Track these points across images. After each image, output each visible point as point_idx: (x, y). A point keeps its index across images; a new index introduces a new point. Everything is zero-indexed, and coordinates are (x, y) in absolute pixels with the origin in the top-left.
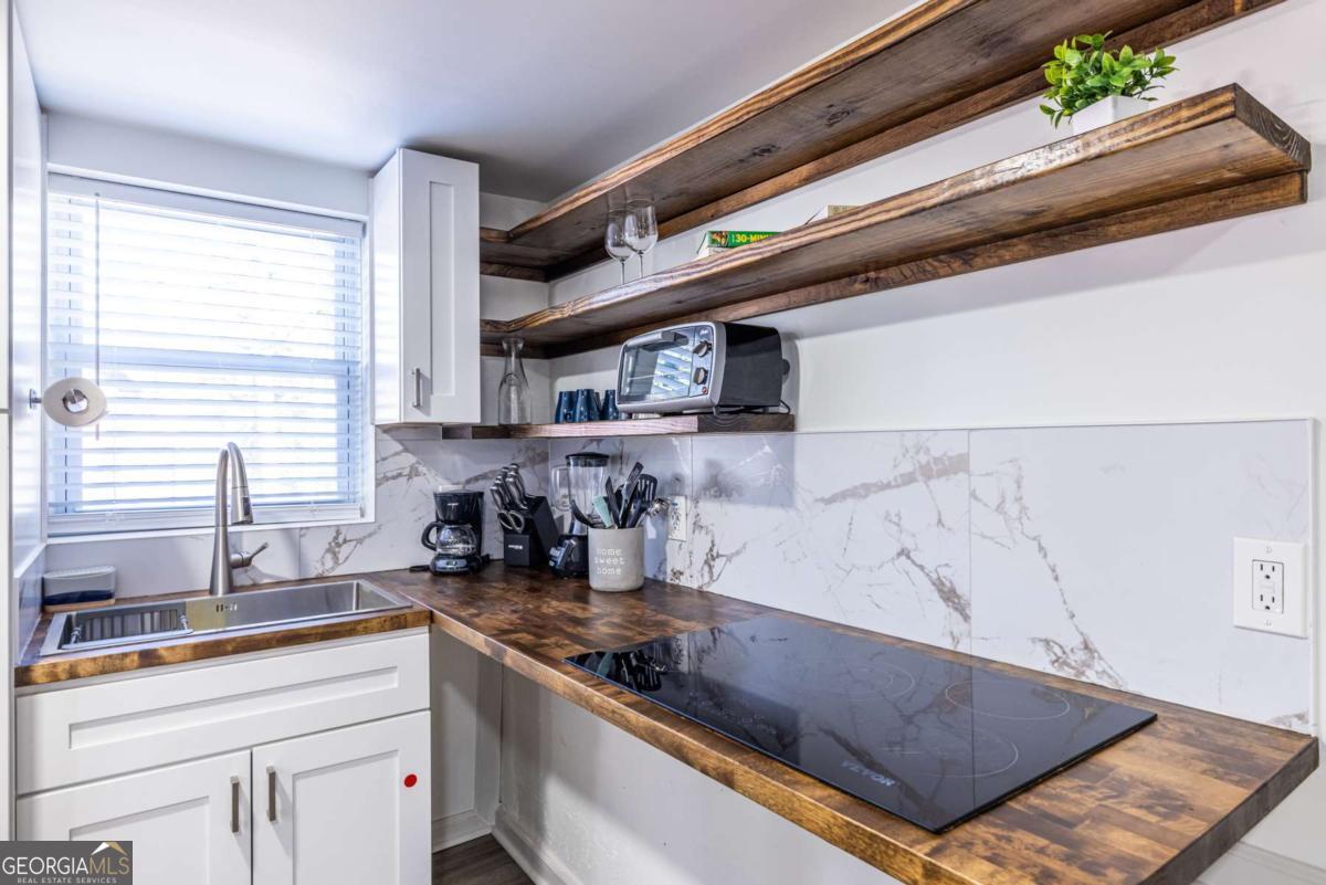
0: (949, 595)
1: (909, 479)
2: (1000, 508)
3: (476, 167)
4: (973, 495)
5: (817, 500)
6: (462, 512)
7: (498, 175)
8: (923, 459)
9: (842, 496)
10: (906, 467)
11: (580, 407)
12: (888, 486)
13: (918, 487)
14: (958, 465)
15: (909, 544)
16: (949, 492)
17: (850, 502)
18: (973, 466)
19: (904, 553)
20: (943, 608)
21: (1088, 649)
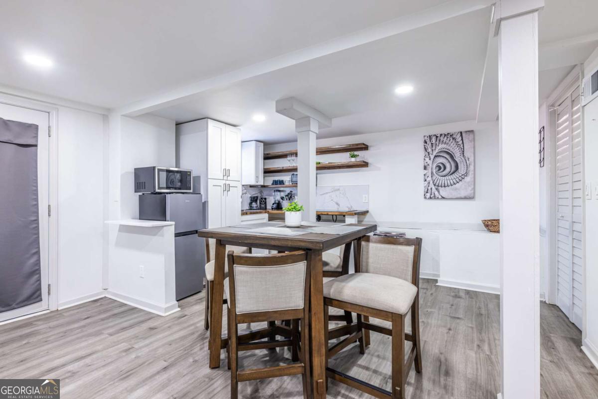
0: (337, 204)
1: (333, 191)
2: (343, 194)
3: (263, 144)
4: (340, 193)
5: (320, 195)
6: (254, 199)
7: (267, 144)
8: (334, 189)
9: (323, 194)
11: (278, 183)
13: (334, 192)
14: (339, 190)
16: (338, 193)
17: (324, 195)
19: (332, 200)
20: (336, 205)
21: (351, 207)
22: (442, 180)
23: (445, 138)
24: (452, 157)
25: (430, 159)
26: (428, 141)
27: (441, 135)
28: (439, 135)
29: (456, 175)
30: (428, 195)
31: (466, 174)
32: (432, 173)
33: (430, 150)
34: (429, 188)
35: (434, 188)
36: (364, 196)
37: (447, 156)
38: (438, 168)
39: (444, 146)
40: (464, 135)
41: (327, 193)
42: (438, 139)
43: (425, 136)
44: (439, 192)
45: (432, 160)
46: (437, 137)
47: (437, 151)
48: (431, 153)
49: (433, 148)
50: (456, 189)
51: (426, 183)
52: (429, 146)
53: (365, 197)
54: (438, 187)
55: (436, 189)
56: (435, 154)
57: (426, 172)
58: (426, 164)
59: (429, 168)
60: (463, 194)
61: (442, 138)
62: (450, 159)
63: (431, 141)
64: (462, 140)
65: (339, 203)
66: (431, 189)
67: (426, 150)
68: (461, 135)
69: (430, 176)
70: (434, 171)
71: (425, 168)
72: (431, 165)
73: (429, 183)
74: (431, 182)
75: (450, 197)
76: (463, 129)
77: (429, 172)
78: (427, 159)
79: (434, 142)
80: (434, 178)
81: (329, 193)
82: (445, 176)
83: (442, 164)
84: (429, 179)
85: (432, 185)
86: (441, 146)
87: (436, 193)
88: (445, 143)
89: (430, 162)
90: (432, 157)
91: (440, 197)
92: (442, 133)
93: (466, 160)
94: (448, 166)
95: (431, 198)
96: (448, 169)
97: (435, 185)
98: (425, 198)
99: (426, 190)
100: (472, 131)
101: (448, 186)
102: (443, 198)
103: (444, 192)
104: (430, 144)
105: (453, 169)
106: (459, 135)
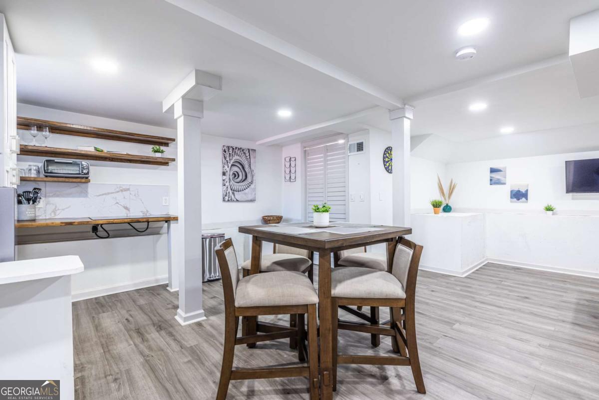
0: (126, 208)
1: (118, 192)
2: (135, 195)
4: (131, 194)
5: (95, 196)
8: (121, 189)
9: (103, 195)
10: (118, 190)
12: (114, 193)
13: (120, 193)
14: (128, 189)
15: (118, 201)
16: (126, 194)
17: (104, 196)
18: (131, 190)
19: (117, 203)
20: (125, 210)
21: (147, 211)
22: (237, 186)
23: (239, 151)
24: (243, 168)
25: (228, 167)
26: (227, 150)
27: (236, 148)
28: (234, 148)
29: (246, 183)
30: (227, 198)
31: (252, 183)
32: (230, 179)
33: (228, 159)
34: (228, 192)
35: (231, 192)
36: (164, 198)
37: (240, 166)
38: (234, 176)
39: (238, 157)
40: (250, 151)
41: (108, 194)
42: (234, 150)
43: (224, 146)
44: (234, 195)
45: (229, 167)
46: (233, 149)
47: (233, 161)
48: (229, 161)
49: (231, 158)
50: (245, 194)
51: (225, 187)
52: (227, 156)
53: (166, 199)
54: (233, 191)
55: (233, 193)
56: (231, 163)
57: (224, 177)
58: (225, 171)
59: (227, 174)
60: (250, 198)
61: (236, 151)
62: (242, 169)
63: (228, 151)
64: (249, 155)
65: (128, 206)
66: (229, 193)
67: (225, 158)
68: (249, 152)
69: (228, 182)
70: (231, 178)
71: (224, 174)
72: (228, 172)
73: (227, 187)
74: (229, 187)
75: (242, 200)
76: (251, 148)
77: (226, 178)
78: (226, 167)
79: (231, 153)
80: (231, 183)
81: (112, 193)
82: (238, 183)
83: (237, 172)
84: (227, 184)
85: (229, 190)
86: (236, 158)
87: (233, 196)
88: (239, 156)
89: (228, 169)
90: (230, 165)
91: (235, 200)
92: (237, 147)
93: (252, 171)
94: (240, 174)
95: (229, 201)
96: (240, 177)
97: (231, 190)
98: (224, 200)
99: (225, 194)
100: (255, 150)
101: (241, 191)
102: (237, 201)
103: (238, 196)
104: (228, 154)
105: (244, 178)
106: (248, 151)
